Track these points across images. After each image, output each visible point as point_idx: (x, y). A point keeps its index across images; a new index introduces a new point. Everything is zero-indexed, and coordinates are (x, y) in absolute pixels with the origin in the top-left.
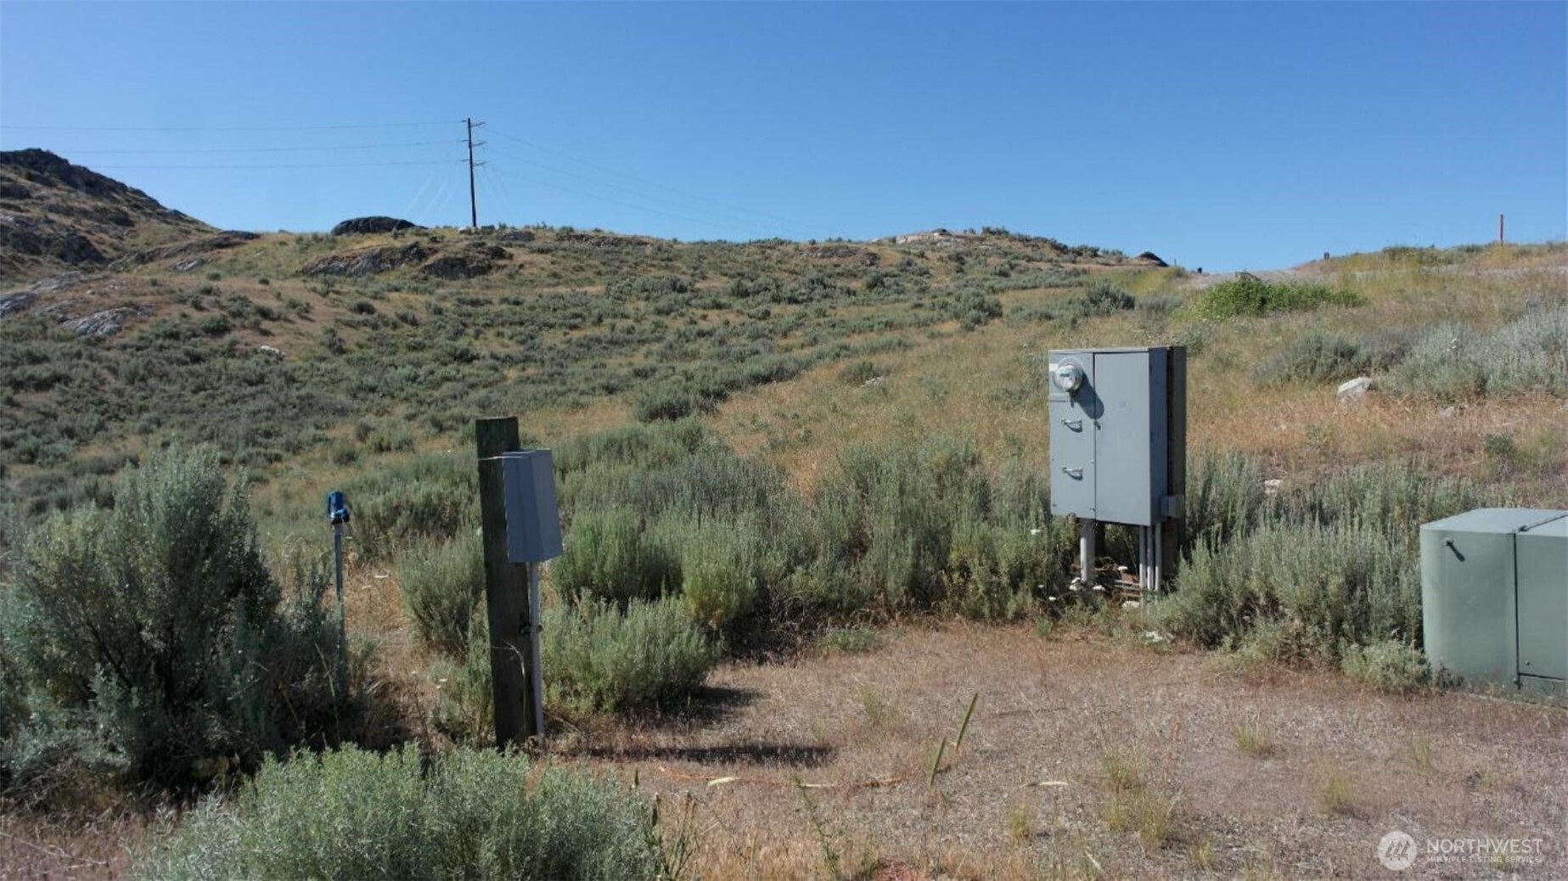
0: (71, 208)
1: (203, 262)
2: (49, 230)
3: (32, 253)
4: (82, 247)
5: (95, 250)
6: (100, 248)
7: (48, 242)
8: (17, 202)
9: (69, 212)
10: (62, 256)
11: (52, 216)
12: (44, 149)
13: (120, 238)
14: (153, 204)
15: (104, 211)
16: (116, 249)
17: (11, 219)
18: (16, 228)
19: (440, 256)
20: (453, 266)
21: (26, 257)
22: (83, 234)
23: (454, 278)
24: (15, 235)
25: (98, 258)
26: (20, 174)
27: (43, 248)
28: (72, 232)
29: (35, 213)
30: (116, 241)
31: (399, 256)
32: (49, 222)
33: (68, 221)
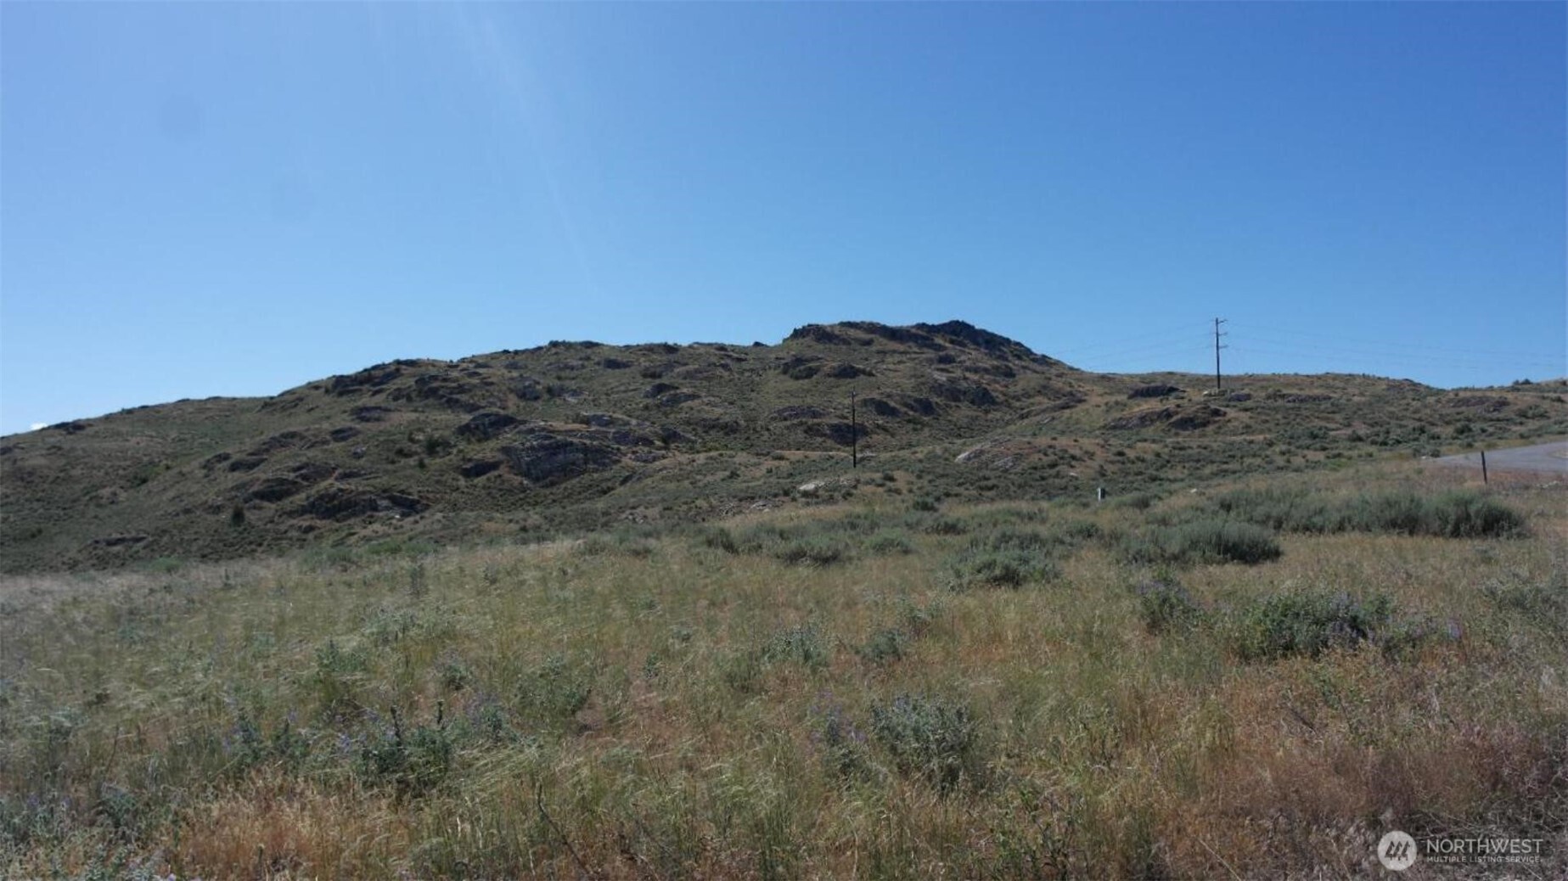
0: (979, 368)
1: (1053, 419)
2: (966, 385)
3: (955, 401)
4: (984, 395)
5: (992, 397)
6: (994, 394)
7: (965, 393)
8: (948, 366)
9: (976, 371)
10: (973, 402)
11: (968, 374)
12: (960, 320)
13: (1006, 386)
14: (1028, 352)
15: (997, 368)
16: (1005, 395)
17: (944, 379)
18: (947, 385)
19: (1179, 416)
20: (1186, 422)
21: (953, 404)
22: (984, 386)
23: (1186, 429)
24: (947, 390)
25: (993, 402)
26: (945, 340)
27: (962, 398)
28: (978, 384)
29: (958, 373)
30: (1004, 389)
31: (1155, 417)
32: (965, 379)
33: (976, 377)
